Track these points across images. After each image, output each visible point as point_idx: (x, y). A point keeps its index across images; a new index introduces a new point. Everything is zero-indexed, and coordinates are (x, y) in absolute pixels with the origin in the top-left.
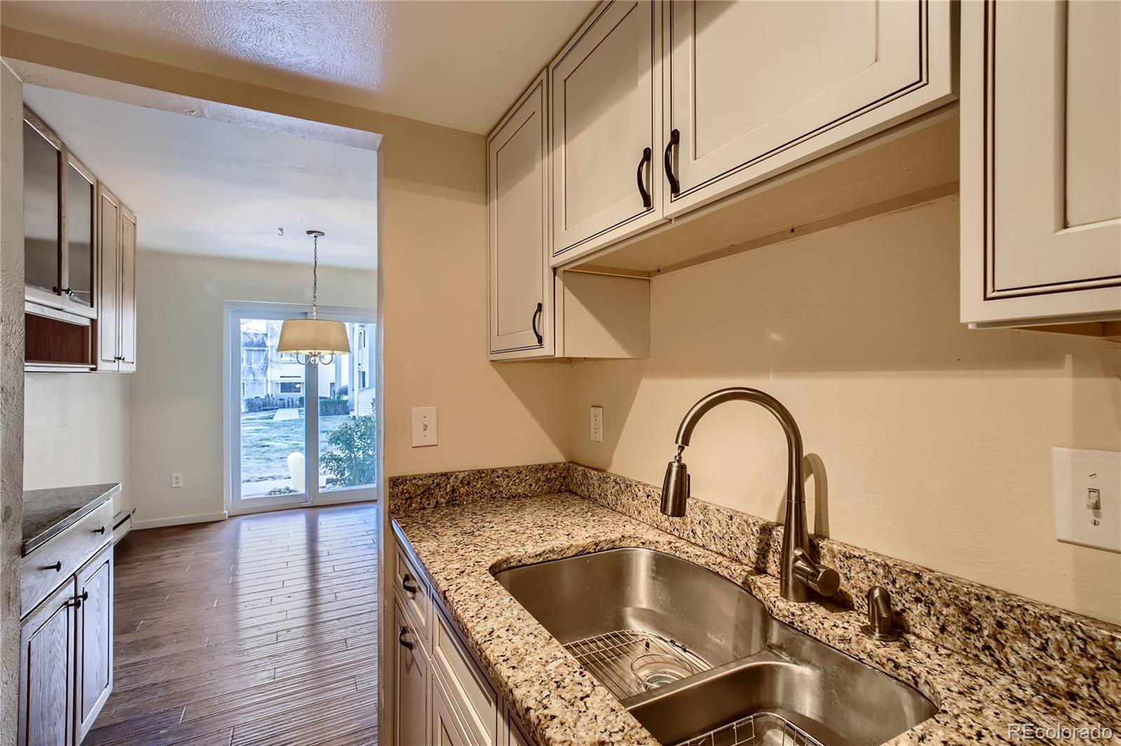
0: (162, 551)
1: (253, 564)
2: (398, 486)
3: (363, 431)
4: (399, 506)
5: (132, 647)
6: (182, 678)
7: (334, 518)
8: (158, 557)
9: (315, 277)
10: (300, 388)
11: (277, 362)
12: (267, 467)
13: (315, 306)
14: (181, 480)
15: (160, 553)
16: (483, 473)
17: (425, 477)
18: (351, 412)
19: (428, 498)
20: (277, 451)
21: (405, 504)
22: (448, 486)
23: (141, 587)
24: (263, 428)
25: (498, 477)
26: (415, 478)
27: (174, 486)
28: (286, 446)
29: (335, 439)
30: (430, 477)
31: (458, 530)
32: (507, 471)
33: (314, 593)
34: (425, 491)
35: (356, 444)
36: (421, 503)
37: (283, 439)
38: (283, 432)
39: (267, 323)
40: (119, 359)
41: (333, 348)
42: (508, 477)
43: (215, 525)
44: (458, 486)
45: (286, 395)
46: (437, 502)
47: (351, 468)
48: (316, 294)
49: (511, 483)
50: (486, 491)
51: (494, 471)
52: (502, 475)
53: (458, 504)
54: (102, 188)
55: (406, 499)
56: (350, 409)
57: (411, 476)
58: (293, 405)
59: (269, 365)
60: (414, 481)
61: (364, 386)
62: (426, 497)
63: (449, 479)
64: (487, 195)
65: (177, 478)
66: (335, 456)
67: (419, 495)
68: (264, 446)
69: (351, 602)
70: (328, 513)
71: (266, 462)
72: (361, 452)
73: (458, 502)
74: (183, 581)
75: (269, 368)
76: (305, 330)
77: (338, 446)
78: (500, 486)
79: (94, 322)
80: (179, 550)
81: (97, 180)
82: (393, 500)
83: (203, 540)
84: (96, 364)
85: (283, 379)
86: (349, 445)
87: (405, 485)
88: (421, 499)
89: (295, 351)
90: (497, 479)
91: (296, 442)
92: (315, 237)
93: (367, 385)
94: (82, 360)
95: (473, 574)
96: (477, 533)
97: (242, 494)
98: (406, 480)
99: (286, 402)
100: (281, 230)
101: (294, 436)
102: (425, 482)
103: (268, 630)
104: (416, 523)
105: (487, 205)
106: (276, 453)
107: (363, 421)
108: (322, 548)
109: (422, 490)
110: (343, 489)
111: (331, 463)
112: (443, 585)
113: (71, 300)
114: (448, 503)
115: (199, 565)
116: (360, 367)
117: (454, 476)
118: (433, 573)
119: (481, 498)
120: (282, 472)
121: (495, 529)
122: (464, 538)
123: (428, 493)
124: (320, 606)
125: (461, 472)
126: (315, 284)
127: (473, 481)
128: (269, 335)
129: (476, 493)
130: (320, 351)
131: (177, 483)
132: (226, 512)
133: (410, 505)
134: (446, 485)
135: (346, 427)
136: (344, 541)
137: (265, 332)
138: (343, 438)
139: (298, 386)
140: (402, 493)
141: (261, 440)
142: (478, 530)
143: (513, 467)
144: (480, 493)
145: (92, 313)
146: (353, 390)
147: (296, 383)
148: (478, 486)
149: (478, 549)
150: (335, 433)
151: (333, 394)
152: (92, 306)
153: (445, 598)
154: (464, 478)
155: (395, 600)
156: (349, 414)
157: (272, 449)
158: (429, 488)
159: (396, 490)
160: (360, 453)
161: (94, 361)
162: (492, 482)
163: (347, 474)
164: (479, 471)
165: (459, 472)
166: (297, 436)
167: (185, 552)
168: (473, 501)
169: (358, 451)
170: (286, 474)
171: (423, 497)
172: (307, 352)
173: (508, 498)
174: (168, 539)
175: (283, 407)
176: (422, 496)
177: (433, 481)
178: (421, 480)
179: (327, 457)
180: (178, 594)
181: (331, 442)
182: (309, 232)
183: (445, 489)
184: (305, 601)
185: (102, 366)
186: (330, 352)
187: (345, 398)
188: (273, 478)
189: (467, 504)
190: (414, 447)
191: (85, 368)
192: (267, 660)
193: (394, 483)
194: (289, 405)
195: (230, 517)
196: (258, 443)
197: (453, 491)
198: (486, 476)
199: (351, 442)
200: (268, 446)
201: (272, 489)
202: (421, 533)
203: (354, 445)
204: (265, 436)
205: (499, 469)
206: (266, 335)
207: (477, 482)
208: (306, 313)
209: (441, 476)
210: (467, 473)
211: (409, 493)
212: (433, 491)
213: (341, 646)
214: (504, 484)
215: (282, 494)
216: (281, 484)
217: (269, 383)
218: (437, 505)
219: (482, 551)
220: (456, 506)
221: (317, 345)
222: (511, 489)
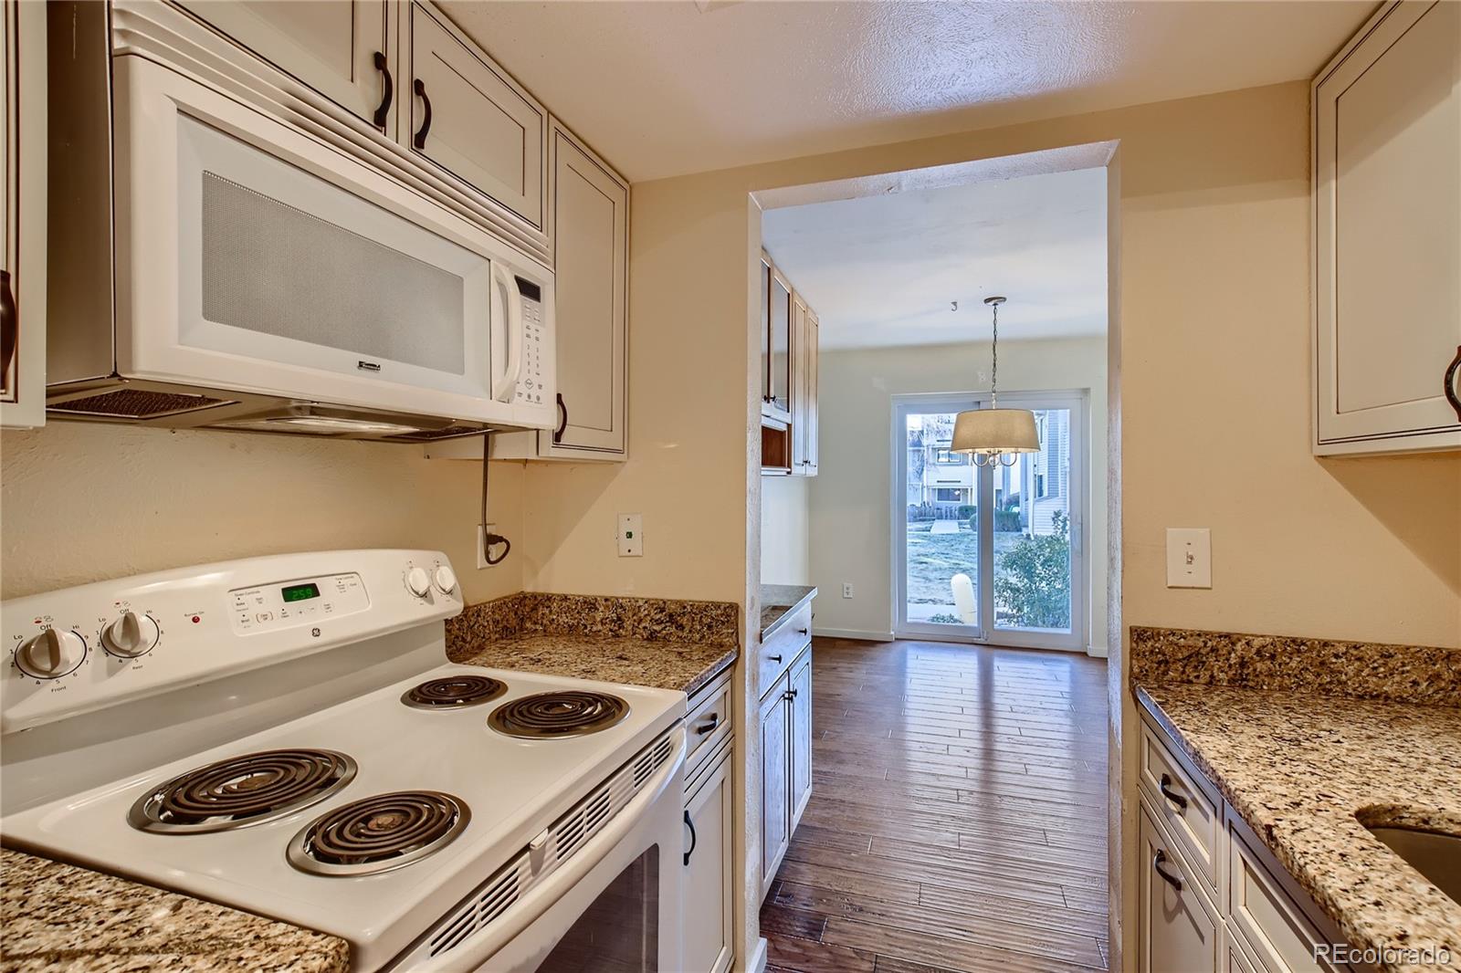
0: (838, 663)
1: (924, 700)
2: (1145, 641)
3: (1047, 555)
4: (1146, 671)
5: (821, 754)
6: (864, 805)
7: (1014, 665)
8: (835, 668)
9: (995, 355)
10: (959, 495)
11: (934, 464)
12: (927, 587)
13: (994, 392)
14: (850, 590)
15: (835, 665)
16: (1304, 644)
17: (1192, 635)
18: (1024, 529)
19: (1196, 667)
20: (936, 570)
21: (1157, 669)
22: (1233, 655)
23: (823, 695)
24: (920, 541)
25: (1336, 656)
26: (1174, 634)
27: (846, 596)
28: (946, 565)
29: (1011, 562)
30: (1199, 635)
31: (1265, 731)
32: (1356, 648)
33: (988, 754)
34: (1190, 656)
35: (1037, 572)
36: (1183, 672)
37: (942, 556)
38: (941, 547)
39: (923, 418)
40: (806, 462)
41: (1016, 444)
42: (1359, 659)
43: (883, 646)
44: (1252, 658)
45: (945, 504)
46: (1212, 676)
47: (1032, 605)
48: (996, 377)
49: (1367, 671)
50: (1310, 677)
51: (1326, 644)
52: (1344, 654)
53: (1252, 688)
54: (796, 295)
55: (1159, 663)
56: (1022, 523)
57: (1166, 630)
58: (951, 516)
59: (925, 468)
60: (1171, 638)
61: (1041, 494)
62: (1193, 664)
63: (1233, 644)
64: (1310, 180)
65: (848, 589)
66: (1011, 584)
67: (1180, 660)
68: (922, 563)
69: (1047, 783)
70: (1005, 657)
71: (925, 583)
72: (1044, 584)
73: (1251, 684)
74: (858, 700)
75: (925, 472)
76: (982, 424)
77: (1014, 572)
78: (1341, 672)
79: (789, 426)
80: (852, 666)
81: (792, 289)
82: (1138, 660)
83: (872, 659)
84: (790, 468)
85: (940, 484)
86: (1029, 572)
87: (1156, 642)
88: (1184, 667)
89: (971, 450)
90: (1334, 660)
91: (957, 562)
92: (995, 305)
93: (1045, 493)
94: (781, 464)
95: (1319, 814)
96: (1307, 744)
97: (909, 616)
98: (1159, 634)
99: (943, 511)
100: (955, 303)
101: (955, 553)
102: (1190, 643)
103: (947, 783)
104: (1181, 701)
105: (1310, 194)
106: (935, 573)
107: (1048, 542)
108: (999, 700)
109: (1186, 654)
110: (1021, 629)
111: (1005, 593)
112: (1263, 816)
113: (776, 407)
114: (1231, 681)
115: (869, 686)
116: (1036, 469)
117: (1244, 642)
118: (1236, 789)
119: (1300, 686)
120: (943, 596)
121: (1346, 745)
122: (1281, 746)
123: (1195, 658)
124: (994, 774)
125: (1258, 636)
126: (995, 365)
127: (1282, 653)
128: (925, 432)
129: (1289, 675)
130: (1000, 449)
131: (848, 593)
132: (892, 633)
133: (1165, 673)
134: (1230, 654)
135: (1025, 549)
136: (1031, 698)
137: (921, 429)
138: (1021, 561)
139: (957, 493)
140: (1152, 652)
141: (919, 555)
142: (1307, 739)
143: (1372, 644)
144: (1296, 676)
145: (787, 418)
146: (1027, 500)
147: (956, 490)
148: (1293, 664)
149: (1317, 771)
150: (1009, 555)
151: (999, 505)
152: (788, 411)
153: (1271, 836)
154: (1264, 647)
155: (1141, 805)
156: (1020, 530)
157: (931, 568)
158: (1198, 653)
159: (1142, 646)
160: (1042, 585)
161: (789, 466)
162: (1322, 663)
163: (1026, 609)
164: (1294, 641)
165: (1252, 635)
166: (958, 554)
167: (857, 669)
168: (1281, 688)
169: (1041, 581)
170: (948, 599)
171: (1186, 665)
172: (984, 451)
173: (1361, 697)
174: (842, 651)
175: (940, 518)
176: (1185, 662)
177: (1206, 643)
178: (1185, 638)
179: (1000, 584)
180: (855, 713)
181: (1005, 566)
182: (987, 301)
183: (1228, 660)
184: (978, 761)
185: (796, 470)
186: (1013, 449)
187: (1016, 510)
188: (933, 601)
189: (1269, 690)
190: (1169, 587)
191: (782, 471)
192: (949, 820)
193: (1138, 635)
194: (946, 516)
195: (896, 639)
196: (915, 558)
197: (1243, 664)
198: (1310, 650)
199: (1031, 568)
200: (926, 563)
201: (934, 615)
202: (1195, 719)
203: (1035, 572)
204: (922, 550)
205: (1339, 642)
206: (922, 432)
207: (1291, 659)
208: (979, 402)
209: (1220, 637)
210: (1269, 640)
211: (1164, 655)
212: (1204, 659)
213: (1038, 836)
214: (1351, 670)
215: (946, 623)
216: (944, 611)
217: (925, 489)
218: (1212, 681)
219: (1330, 779)
220: (1248, 688)
221: (1000, 441)
222: (1367, 682)
